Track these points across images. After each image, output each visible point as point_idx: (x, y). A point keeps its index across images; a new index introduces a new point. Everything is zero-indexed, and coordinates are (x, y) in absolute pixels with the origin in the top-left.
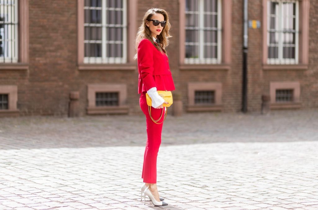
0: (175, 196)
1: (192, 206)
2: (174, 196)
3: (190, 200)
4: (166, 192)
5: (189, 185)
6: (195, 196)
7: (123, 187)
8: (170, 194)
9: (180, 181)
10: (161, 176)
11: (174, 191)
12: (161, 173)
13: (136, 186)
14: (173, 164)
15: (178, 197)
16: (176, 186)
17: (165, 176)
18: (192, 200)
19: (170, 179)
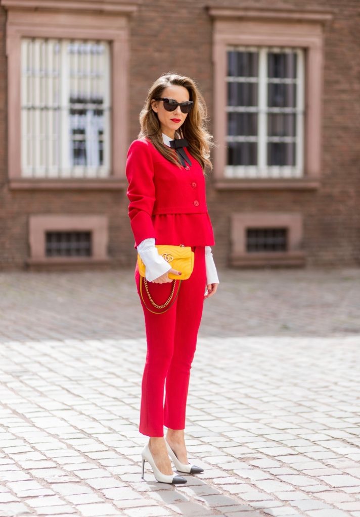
0: (300, 472)
1: (325, 502)
2: (298, 471)
3: (327, 484)
4: (284, 459)
5: (344, 441)
6: (344, 473)
7: (204, 443)
8: (291, 465)
9: (330, 428)
10: (296, 414)
11: (305, 458)
12: (300, 405)
13: (231, 440)
14: (336, 384)
15: (305, 474)
16: (314, 443)
17: (305, 415)
18: (330, 486)
19: (312, 422)
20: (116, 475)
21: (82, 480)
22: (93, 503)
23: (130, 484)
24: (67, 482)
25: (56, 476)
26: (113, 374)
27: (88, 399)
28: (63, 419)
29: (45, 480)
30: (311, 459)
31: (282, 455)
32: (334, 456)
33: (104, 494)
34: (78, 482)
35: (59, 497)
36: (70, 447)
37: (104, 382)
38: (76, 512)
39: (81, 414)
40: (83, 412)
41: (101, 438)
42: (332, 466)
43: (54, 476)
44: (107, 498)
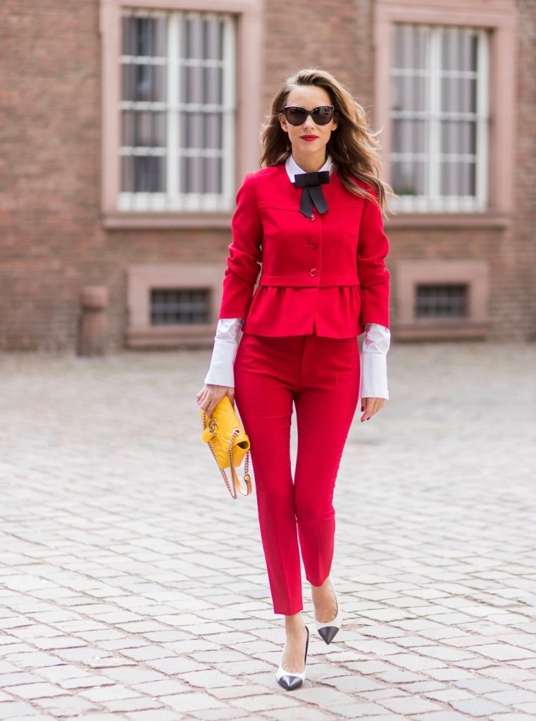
20: (182, 654)
21: (138, 662)
22: (178, 694)
23: (214, 665)
24: (119, 666)
25: (97, 658)
26: (64, 510)
27: (57, 548)
28: (41, 578)
29: (85, 665)
30: (440, 623)
31: (397, 620)
32: (469, 619)
33: (186, 680)
34: (134, 665)
35: (123, 686)
36: (86, 617)
37: (60, 524)
38: (163, 707)
39: (64, 569)
40: (65, 566)
41: (122, 602)
42: (476, 632)
43: (94, 658)
44: (193, 686)
